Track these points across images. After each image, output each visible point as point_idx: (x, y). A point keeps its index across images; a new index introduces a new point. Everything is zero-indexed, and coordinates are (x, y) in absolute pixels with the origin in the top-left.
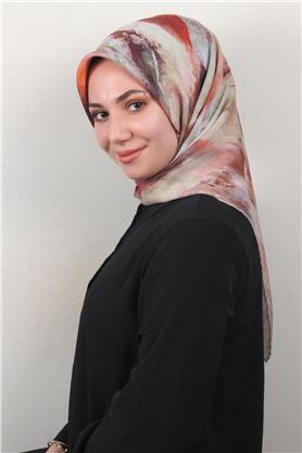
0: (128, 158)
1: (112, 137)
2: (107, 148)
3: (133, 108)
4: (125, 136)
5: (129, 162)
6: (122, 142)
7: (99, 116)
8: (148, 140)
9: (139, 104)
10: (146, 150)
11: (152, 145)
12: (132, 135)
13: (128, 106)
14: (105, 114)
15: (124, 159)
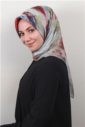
0: (30, 45)
1: (26, 40)
2: (24, 43)
3: (31, 31)
4: (29, 39)
5: (30, 47)
6: (28, 41)
7: (22, 34)
8: (35, 40)
9: (32, 30)
10: (35, 43)
11: (37, 41)
12: (31, 39)
13: (29, 31)
14: (23, 34)
15: (29, 46)
